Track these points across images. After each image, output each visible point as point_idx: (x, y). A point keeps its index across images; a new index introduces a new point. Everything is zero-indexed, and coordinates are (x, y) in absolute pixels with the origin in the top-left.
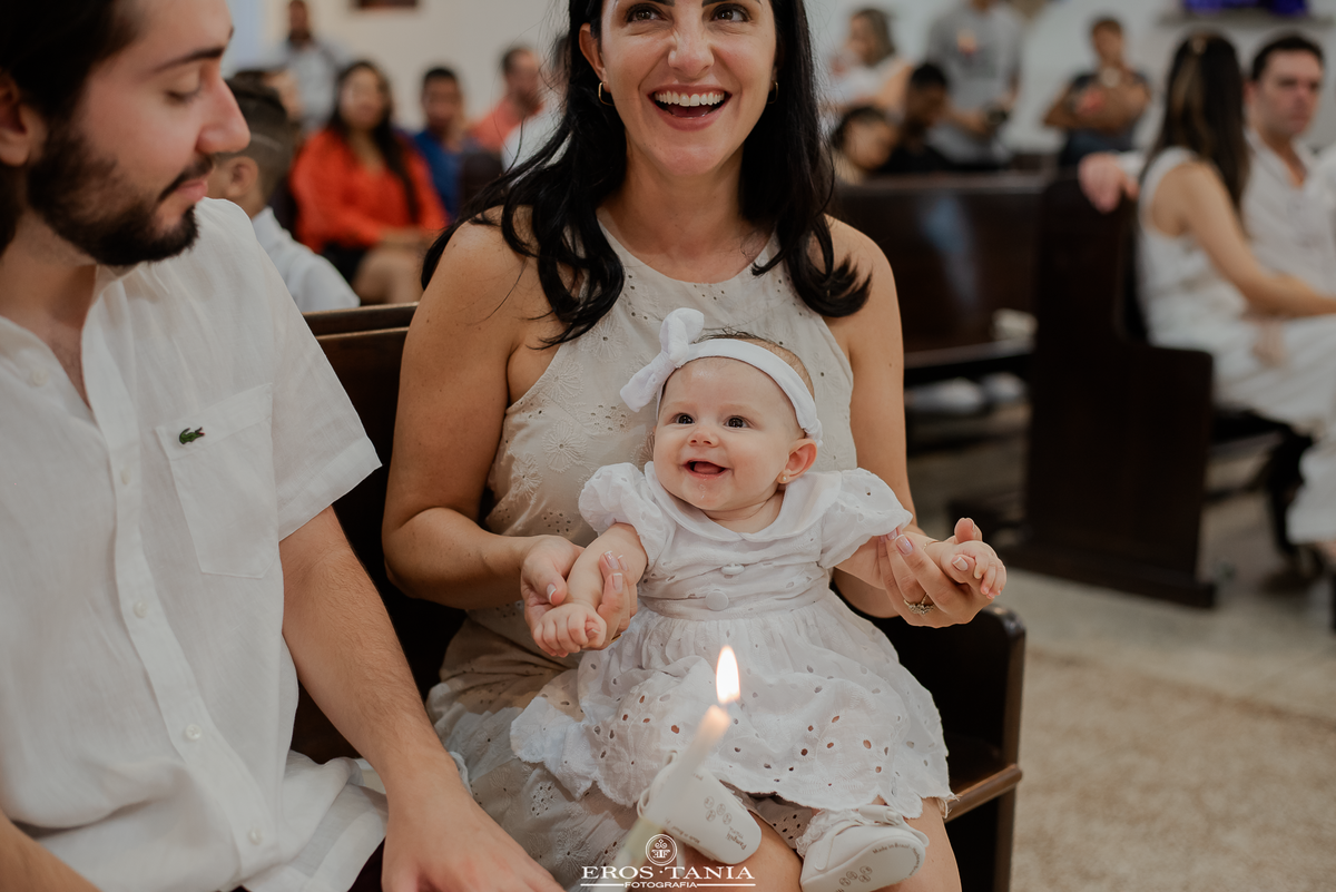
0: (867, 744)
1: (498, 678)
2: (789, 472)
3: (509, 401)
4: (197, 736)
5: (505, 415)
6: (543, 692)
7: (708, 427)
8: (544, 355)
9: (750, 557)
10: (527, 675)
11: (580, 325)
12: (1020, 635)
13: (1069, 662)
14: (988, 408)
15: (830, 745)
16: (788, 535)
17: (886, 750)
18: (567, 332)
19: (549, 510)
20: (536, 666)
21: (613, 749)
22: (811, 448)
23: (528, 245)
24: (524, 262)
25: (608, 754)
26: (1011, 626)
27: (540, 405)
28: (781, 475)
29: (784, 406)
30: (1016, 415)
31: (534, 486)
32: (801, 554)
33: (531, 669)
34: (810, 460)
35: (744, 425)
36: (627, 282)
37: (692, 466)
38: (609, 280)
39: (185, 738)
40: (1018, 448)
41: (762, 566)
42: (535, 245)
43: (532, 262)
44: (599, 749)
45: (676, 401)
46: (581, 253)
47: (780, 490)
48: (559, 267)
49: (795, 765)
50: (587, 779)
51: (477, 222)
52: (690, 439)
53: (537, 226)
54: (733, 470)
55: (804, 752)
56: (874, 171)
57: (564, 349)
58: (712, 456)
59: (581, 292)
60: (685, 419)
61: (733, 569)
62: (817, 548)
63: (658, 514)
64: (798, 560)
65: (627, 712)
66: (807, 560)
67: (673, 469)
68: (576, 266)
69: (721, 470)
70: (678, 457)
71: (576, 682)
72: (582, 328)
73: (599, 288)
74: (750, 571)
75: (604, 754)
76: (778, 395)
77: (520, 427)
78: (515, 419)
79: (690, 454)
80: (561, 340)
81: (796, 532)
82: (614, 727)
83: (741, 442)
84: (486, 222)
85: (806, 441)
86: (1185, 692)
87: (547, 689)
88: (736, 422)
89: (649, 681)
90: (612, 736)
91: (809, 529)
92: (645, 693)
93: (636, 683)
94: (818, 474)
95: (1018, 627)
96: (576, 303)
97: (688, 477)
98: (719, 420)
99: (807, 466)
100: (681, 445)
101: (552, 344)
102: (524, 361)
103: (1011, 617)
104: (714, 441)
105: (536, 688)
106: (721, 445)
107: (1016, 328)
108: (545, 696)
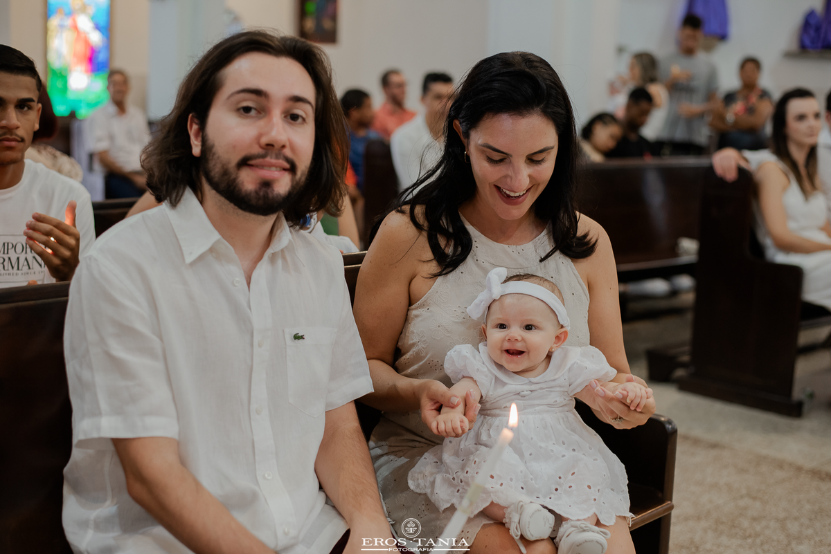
0: (589, 487)
1: (400, 448)
2: (555, 345)
3: (410, 303)
4: (269, 478)
5: (408, 310)
6: (424, 456)
7: (516, 331)
8: (430, 282)
9: (533, 387)
10: (415, 447)
11: (449, 267)
12: (675, 432)
13: (714, 446)
14: (674, 293)
15: (570, 487)
16: (552, 378)
17: (599, 490)
18: (443, 270)
19: (431, 359)
20: (420, 442)
21: (463, 488)
22: (566, 333)
23: (423, 225)
24: (420, 233)
25: (461, 490)
26: (669, 427)
27: (428, 306)
28: (551, 348)
29: (552, 315)
30: (689, 298)
31: (424, 347)
32: (560, 386)
33: (417, 444)
34: (565, 338)
35: (533, 328)
36: (474, 244)
37: (508, 351)
38: (465, 246)
39: (264, 477)
40: (689, 317)
41: (540, 391)
42: (426, 225)
43: (425, 234)
44: (455, 488)
45: (496, 316)
46: (451, 230)
47: (549, 357)
48: (438, 236)
49: (552, 496)
50: (449, 502)
51: (398, 211)
52: (507, 338)
53: (427, 215)
54: (529, 353)
55: (556, 490)
56: (608, 154)
57: (440, 279)
58: (519, 346)
59: (449, 251)
60: (502, 326)
61: (525, 393)
62: (567, 384)
63: (485, 369)
64: (558, 389)
65: (468, 469)
66: (562, 389)
67: (499, 352)
68: (448, 236)
69: (521, 353)
70: (501, 347)
71: (442, 452)
72: (451, 269)
73: (460, 249)
74: (534, 394)
75: (458, 490)
76: (549, 310)
77: (417, 316)
78: (414, 313)
79: (507, 346)
80: (440, 274)
81: (556, 377)
82: (462, 477)
83: (533, 337)
84: (402, 212)
85: (563, 330)
86: (780, 465)
87: (426, 455)
88: (529, 327)
89: (478, 452)
90: (461, 482)
91: (563, 374)
92: (476, 459)
93: (472, 453)
94: (569, 347)
95: (673, 428)
96: (447, 256)
97: (505, 355)
98: (520, 327)
99: (564, 341)
100: (504, 340)
101: (435, 276)
102: (418, 284)
103: (670, 422)
104: (519, 338)
105: (421, 454)
106: (523, 340)
107: (689, 247)
108: (425, 458)
